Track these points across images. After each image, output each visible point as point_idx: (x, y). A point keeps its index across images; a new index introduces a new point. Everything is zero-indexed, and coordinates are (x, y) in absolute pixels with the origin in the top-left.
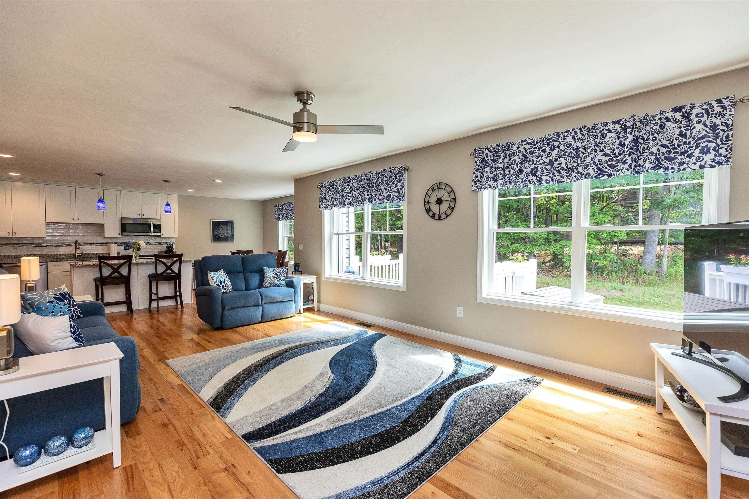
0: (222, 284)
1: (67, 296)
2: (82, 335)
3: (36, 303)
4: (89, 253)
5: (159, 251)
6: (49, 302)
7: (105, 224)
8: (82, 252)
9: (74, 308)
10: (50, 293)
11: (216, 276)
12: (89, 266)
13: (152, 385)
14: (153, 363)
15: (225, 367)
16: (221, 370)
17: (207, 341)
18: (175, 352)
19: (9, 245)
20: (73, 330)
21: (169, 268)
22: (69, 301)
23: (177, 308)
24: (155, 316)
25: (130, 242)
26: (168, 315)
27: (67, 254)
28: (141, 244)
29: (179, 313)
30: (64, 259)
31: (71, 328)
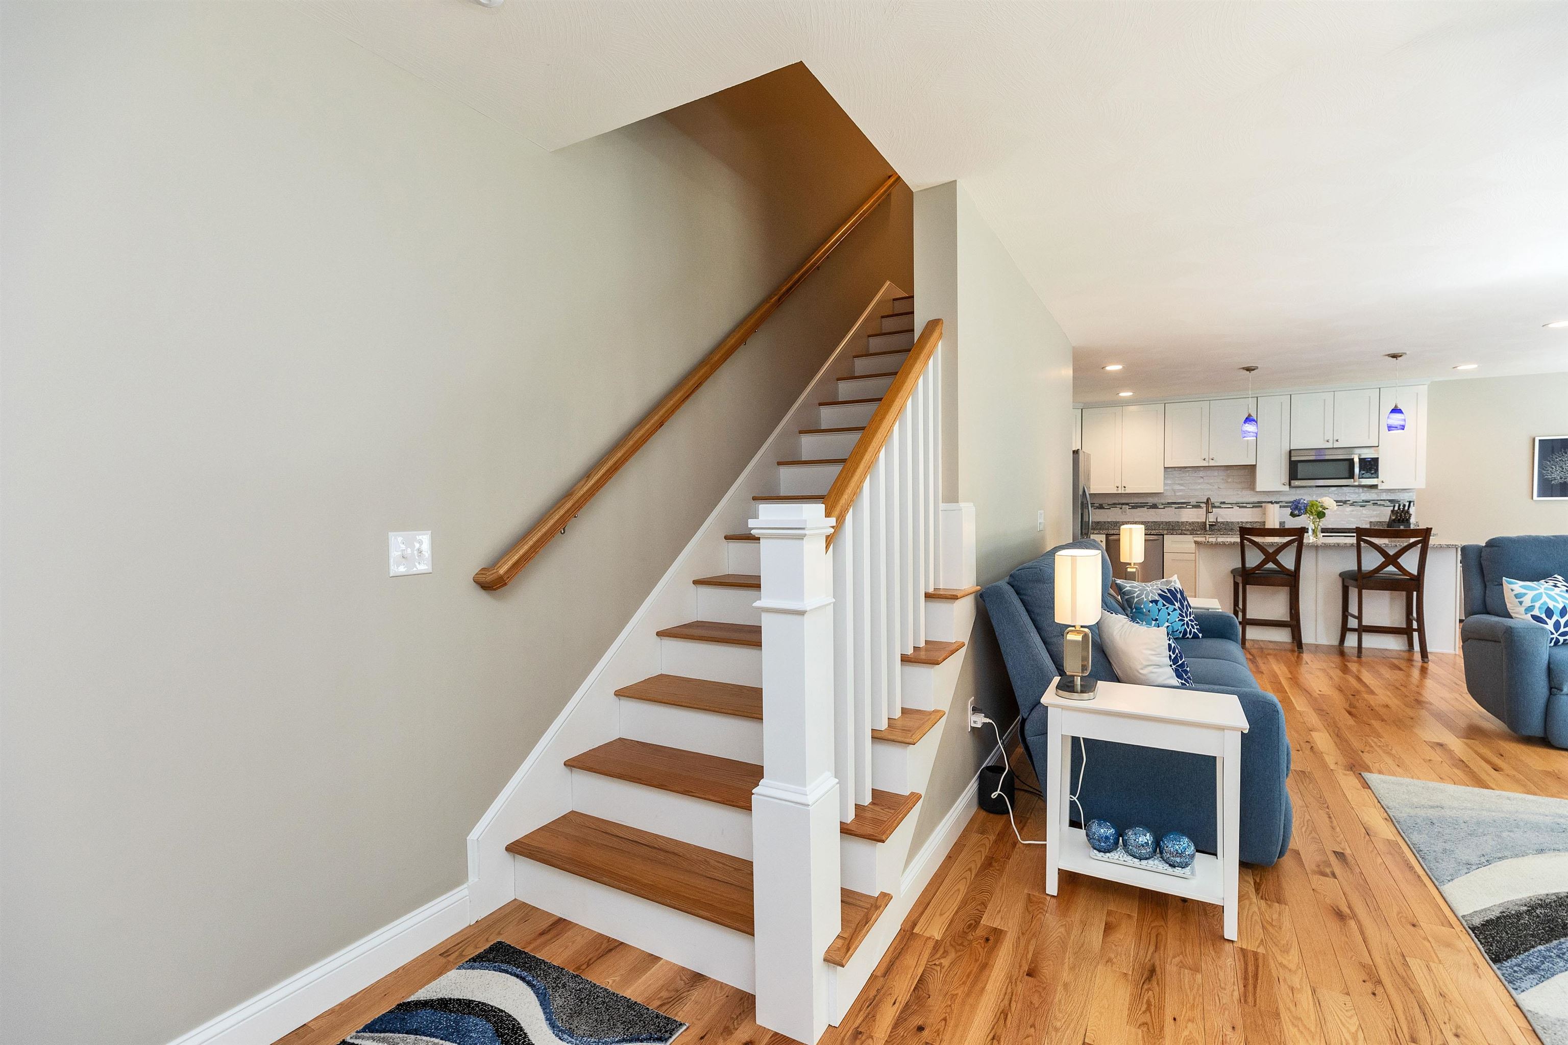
0: (1555, 618)
1: (1179, 596)
2: (1188, 669)
3: (1136, 600)
4: (1229, 521)
5: (1373, 520)
6: (1152, 602)
7: (1257, 465)
8: (1217, 519)
9: (1189, 618)
10: (1155, 587)
11: (1531, 594)
12: (1224, 544)
13: (1322, 813)
14: (1332, 767)
15: (1541, 851)
16: (1524, 854)
17: (1488, 761)
18: (1389, 761)
19: (1117, 506)
20: (1173, 656)
21: (1392, 560)
22: (1182, 604)
23: (1410, 660)
24: (1354, 667)
25: (1302, 501)
26: (1387, 673)
27: (1193, 523)
28: (1326, 505)
29: (1416, 673)
30: (1188, 530)
31: (1170, 652)
